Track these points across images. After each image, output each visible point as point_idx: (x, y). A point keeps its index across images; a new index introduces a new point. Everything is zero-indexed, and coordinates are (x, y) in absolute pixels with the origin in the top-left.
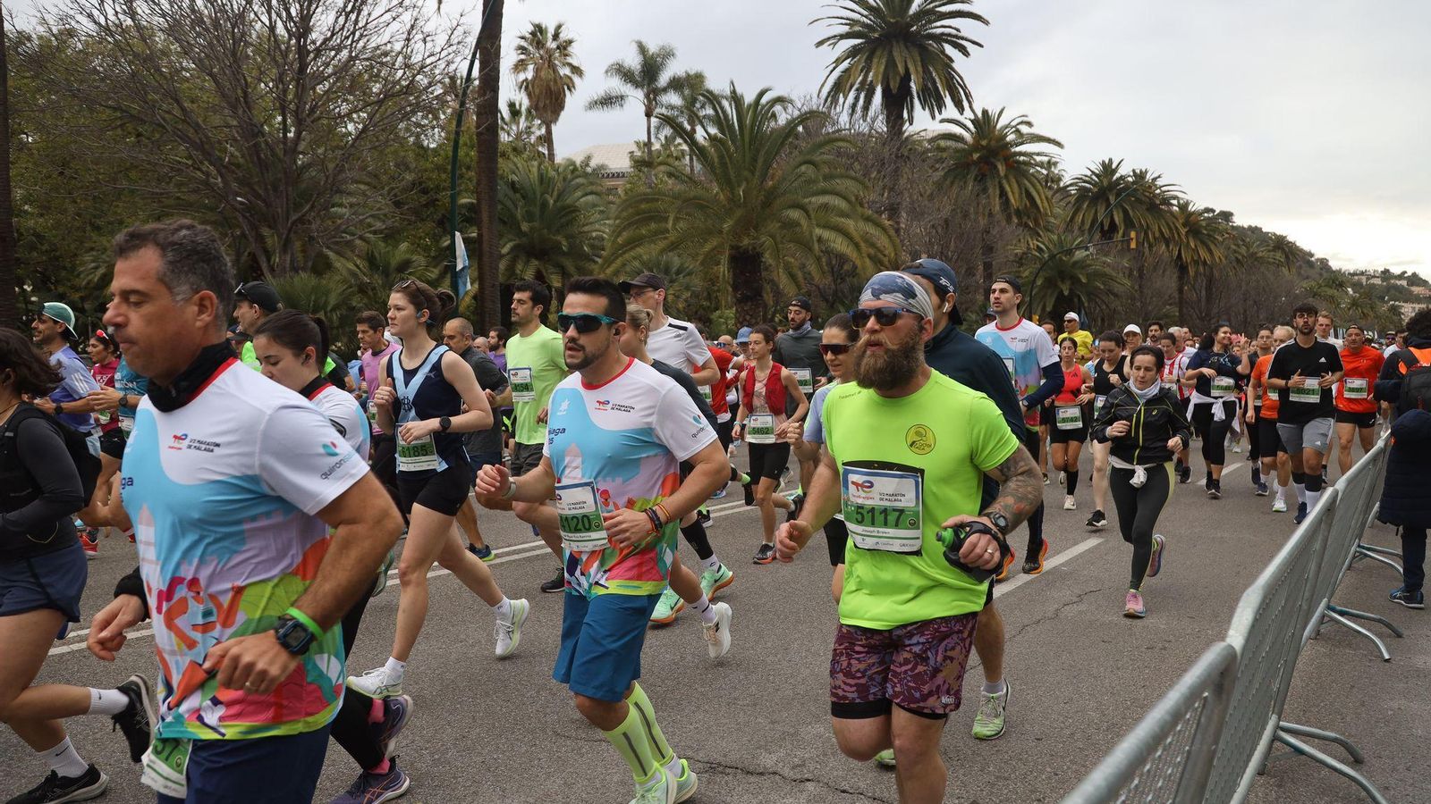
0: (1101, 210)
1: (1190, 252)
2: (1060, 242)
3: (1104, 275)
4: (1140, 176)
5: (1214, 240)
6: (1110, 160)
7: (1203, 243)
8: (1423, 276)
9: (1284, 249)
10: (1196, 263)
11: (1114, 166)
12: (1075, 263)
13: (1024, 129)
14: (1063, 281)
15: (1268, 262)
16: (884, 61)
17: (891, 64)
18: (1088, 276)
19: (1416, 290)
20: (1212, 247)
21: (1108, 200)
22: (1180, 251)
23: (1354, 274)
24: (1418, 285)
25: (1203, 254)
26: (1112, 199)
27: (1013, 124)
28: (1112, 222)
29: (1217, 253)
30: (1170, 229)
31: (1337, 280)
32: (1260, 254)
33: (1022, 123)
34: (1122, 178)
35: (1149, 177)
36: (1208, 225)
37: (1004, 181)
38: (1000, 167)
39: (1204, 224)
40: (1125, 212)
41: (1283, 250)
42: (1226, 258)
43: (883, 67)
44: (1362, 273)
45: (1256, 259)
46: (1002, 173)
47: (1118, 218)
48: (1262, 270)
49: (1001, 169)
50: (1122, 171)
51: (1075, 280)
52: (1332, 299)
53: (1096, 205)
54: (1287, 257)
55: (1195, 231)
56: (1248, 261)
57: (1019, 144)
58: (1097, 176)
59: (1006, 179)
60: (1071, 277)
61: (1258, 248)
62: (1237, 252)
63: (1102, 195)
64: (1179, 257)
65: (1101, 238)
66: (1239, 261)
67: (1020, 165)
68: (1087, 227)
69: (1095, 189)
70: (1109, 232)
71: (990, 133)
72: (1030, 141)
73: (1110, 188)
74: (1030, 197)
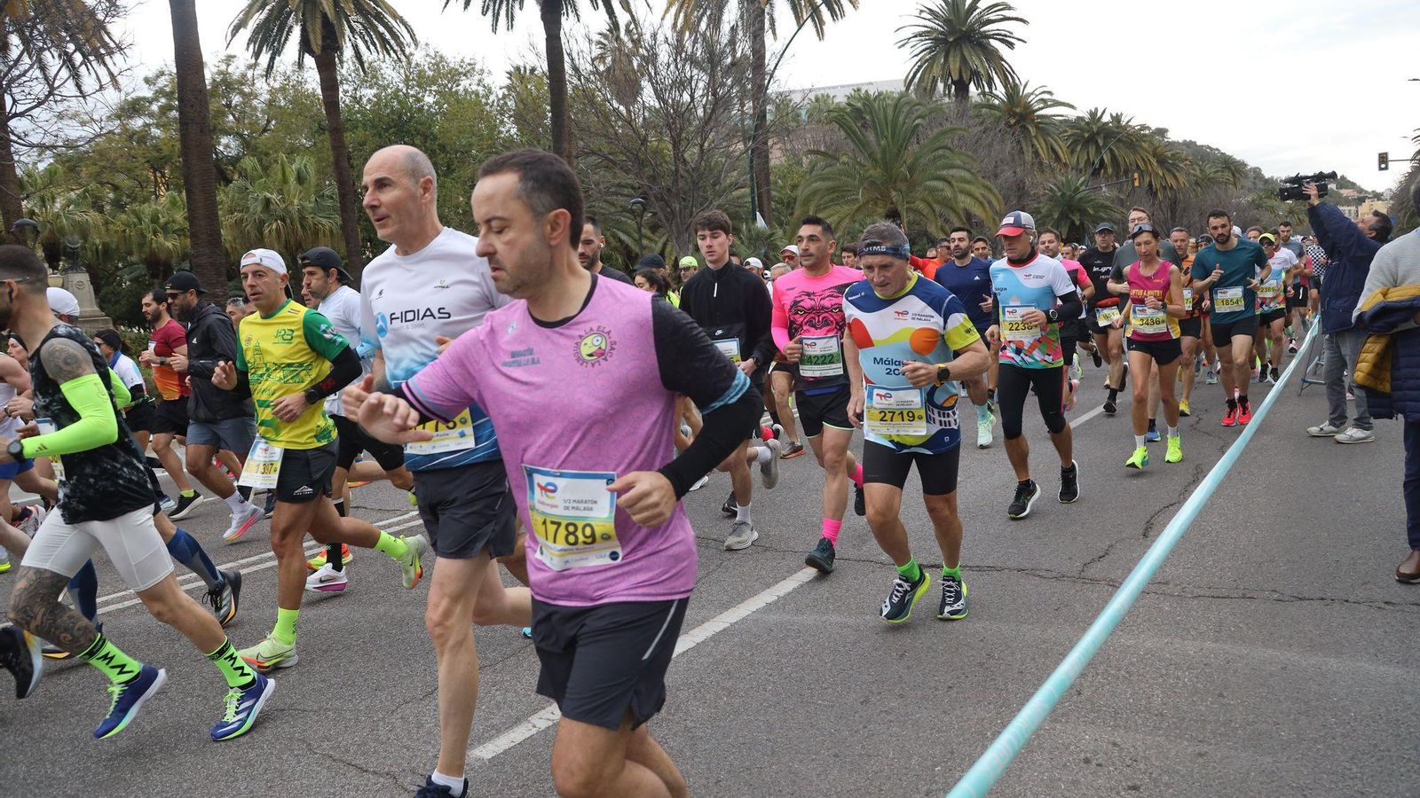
0: (1092, 150)
1: (1159, 180)
2: (1068, 181)
3: (1106, 207)
4: (1117, 119)
5: (1179, 170)
6: (1096, 109)
7: (1169, 170)
8: (1351, 178)
9: (1232, 168)
10: (1165, 188)
11: (1099, 115)
12: (1081, 198)
13: (1046, 96)
14: (1072, 213)
15: (1221, 183)
16: (958, 59)
17: (964, 60)
18: (1093, 208)
19: (1345, 192)
20: (1177, 174)
21: (1097, 142)
22: (1150, 182)
24: (1346, 188)
25: (1170, 180)
26: (1101, 142)
27: (1037, 92)
28: (1102, 160)
29: (1182, 179)
30: (1143, 160)
32: (1212, 175)
33: (1044, 92)
34: (1107, 123)
35: (1124, 121)
37: (1034, 140)
38: (1030, 128)
39: (1169, 154)
40: (1111, 151)
41: (1229, 168)
42: (1187, 181)
43: (958, 64)
45: (1209, 179)
46: (1033, 134)
47: (1107, 158)
48: (1215, 188)
49: (1033, 131)
50: (1106, 118)
51: (1083, 212)
52: (1272, 210)
53: (1087, 148)
54: (1233, 175)
55: (1162, 162)
56: (1204, 183)
57: (1042, 108)
58: (1088, 123)
59: (1035, 137)
60: (1079, 210)
61: (1210, 171)
62: (1195, 176)
63: (1092, 139)
64: (1150, 185)
65: (1093, 174)
66: (1197, 183)
67: (1045, 126)
68: (1082, 165)
69: (1086, 135)
70: (1100, 169)
71: (1020, 102)
72: (1050, 106)
73: (1098, 133)
74: (1053, 150)
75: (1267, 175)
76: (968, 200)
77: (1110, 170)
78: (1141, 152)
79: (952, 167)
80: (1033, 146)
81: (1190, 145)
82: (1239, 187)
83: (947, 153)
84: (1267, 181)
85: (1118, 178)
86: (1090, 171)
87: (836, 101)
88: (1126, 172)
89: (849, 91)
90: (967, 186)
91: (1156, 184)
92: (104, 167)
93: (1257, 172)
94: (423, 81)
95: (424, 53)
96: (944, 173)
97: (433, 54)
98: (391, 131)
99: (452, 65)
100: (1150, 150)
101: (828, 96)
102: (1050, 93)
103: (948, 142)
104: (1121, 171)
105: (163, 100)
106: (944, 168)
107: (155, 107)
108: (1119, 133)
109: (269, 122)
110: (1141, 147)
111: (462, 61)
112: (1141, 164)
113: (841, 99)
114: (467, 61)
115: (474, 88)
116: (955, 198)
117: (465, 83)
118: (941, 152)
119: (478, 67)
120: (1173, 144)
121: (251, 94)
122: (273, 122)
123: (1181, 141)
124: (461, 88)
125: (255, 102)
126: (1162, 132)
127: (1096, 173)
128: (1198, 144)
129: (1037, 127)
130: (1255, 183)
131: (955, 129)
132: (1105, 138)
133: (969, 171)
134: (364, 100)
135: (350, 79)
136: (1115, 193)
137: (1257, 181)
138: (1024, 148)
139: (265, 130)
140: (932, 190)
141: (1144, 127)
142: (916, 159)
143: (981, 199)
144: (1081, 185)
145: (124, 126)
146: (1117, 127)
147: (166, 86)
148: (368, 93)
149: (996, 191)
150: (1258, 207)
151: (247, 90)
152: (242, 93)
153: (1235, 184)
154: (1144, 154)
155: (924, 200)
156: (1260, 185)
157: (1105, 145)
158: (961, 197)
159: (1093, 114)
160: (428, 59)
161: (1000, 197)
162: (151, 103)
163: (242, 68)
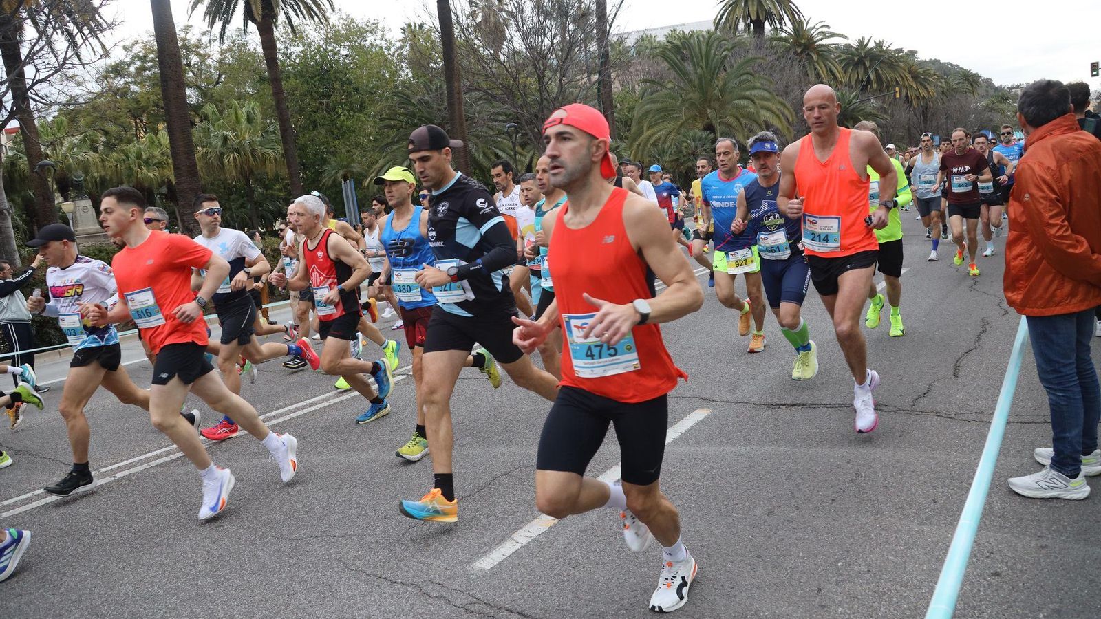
0: (861, 71)
1: (914, 91)
4: (879, 45)
5: (929, 83)
6: (864, 38)
7: (921, 84)
9: (970, 80)
10: (918, 98)
11: (865, 42)
12: (854, 109)
13: (824, 29)
15: (962, 92)
16: (755, 3)
17: (760, 3)
20: (928, 86)
21: (864, 64)
22: (907, 93)
23: (1012, 88)
25: (922, 92)
26: (868, 64)
27: (817, 27)
28: (869, 78)
29: (932, 90)
30: (902, 77)
31: (1002, 95)
32: (955, 86)
33: (822, 26)
34: (872, 49)
35: (885, 46)
36: (924, 72)
37: (816, 64)
38: (813, 55)
39: (921, 71)
40: (876, 71)
41: (968, 80)
42: (936, 92)
43: (756, 6)
44: (1018, 87)
45: (953, 90)
46: (815, 60)
47: (873, 76)
48: (957, 96)
49: (815, 57)
50: (871, 45)
52: (1002, 111)
53: (857, 68)
54: (972, 85)
55: (915, 77)
56: (948, 92)
57: (822, 39)
58: (857, 49)
59: (817, 62)
60: (852, 118)
61: (953, 83)
62: (941, 87)
63: (861, 62)
64: (907, 96)
65: (862, 90)
66: (943, 93)
67: (823, 52)
68: (853, 83)
69: (856, 59)
70: (867, 85)
71: (803, 35)
72: (828, 37)
73: (865, 57)
74: (832, 72)
75: (997, 83)
76: (767, 114)
77: (875, 86)
78: (900, 70)
79: (754, 88)
80: (815, 69)
81: (935, 62)
82: (976, 94)
83: (750, 77)
84: (997, 89)
85: (881, 91)
86: (860, 87)
87: (657, 39)
88: (888, 87)
89: (667, 32)
90: (765, 103)
91: (911, 95)
92: (97, 117)
93: (989, 82)
94: (337, 38)
95: (338, 16)
96: (748, 93)
97: (344, 17)
98: (316, 79)
99: (360, 25)
100: (906, 68)
101: (651, 36)
102: (827, 26)
103: (749, 69)
104: (884, 86)
105: (139, 63)
106: (747, 90)
107: (132, 69)
108: (882, 56)
109: (220, 76)
110: (899, 66)
111: (368, 22)
112: (899, 80)
113: (661, 38)
114: (372, 21)
115: (378, 42)
116: (758, 113)
117: (370, 38)
118: (745, 77)
119: (380, 26)
120: (923, 63)
121: (205, 55)
122: (224, 76)
123: (928, 60)
124: (368, 43)
125: (209, 62)
126: (913, 53)
127: (864, 88)
128: (942, 61)
129: (818, 54)
130: (987, 91)
131: (756, 59)
132: (871, 60)
133: (767, 90)
134: (293, 57)
135: (282, 40)
136: (880, 103)
137: (989, 89)
138: (809, 72)
139: (218, 83)
140: (739, 107)
141: (901, 50)
142: (726, 84)
143: (778, 113)
144: (853, 98)
145: (110, 85)
146: (880, 52)
147: (140, 52)
148: (296, 50)
149: (788, 106)
150: (992, 109)
151: (202, 52)
152: (198, 54)
153: (973, 93)
154: (901, 71)
155: (733, 116)
156: (991, 92)
157: (871, 66)
158: (762, 112)
159: (861, 42)
160: (341, 21)
161: (792, 110)
162: (129, 65)
163: (198, 36)
